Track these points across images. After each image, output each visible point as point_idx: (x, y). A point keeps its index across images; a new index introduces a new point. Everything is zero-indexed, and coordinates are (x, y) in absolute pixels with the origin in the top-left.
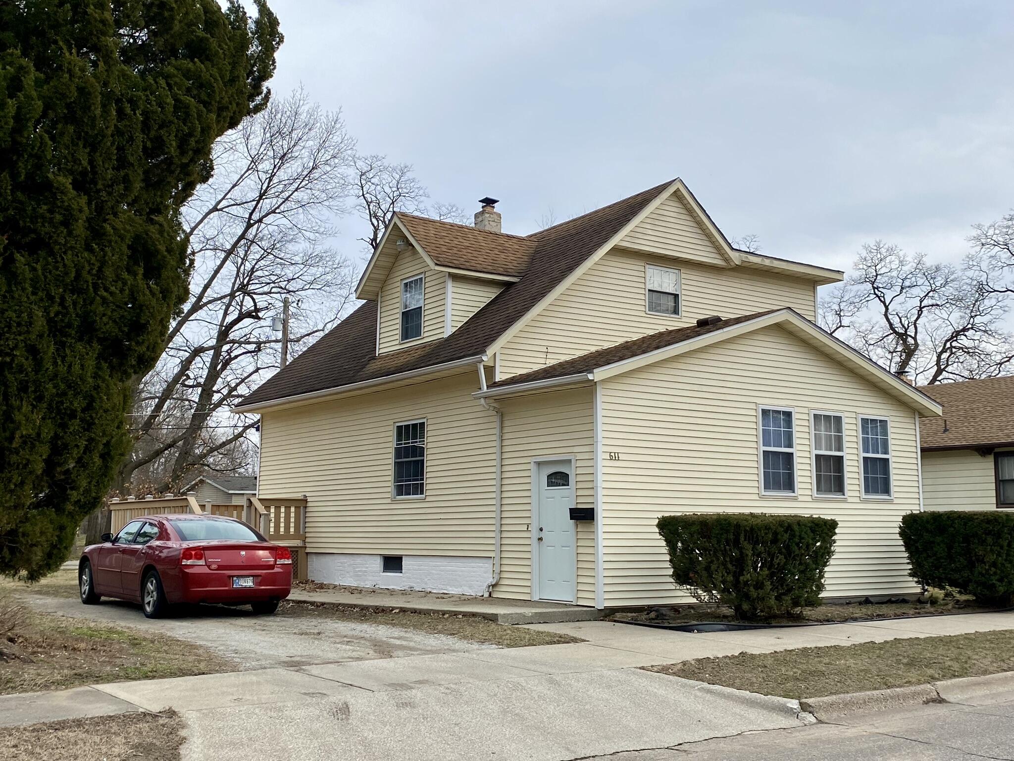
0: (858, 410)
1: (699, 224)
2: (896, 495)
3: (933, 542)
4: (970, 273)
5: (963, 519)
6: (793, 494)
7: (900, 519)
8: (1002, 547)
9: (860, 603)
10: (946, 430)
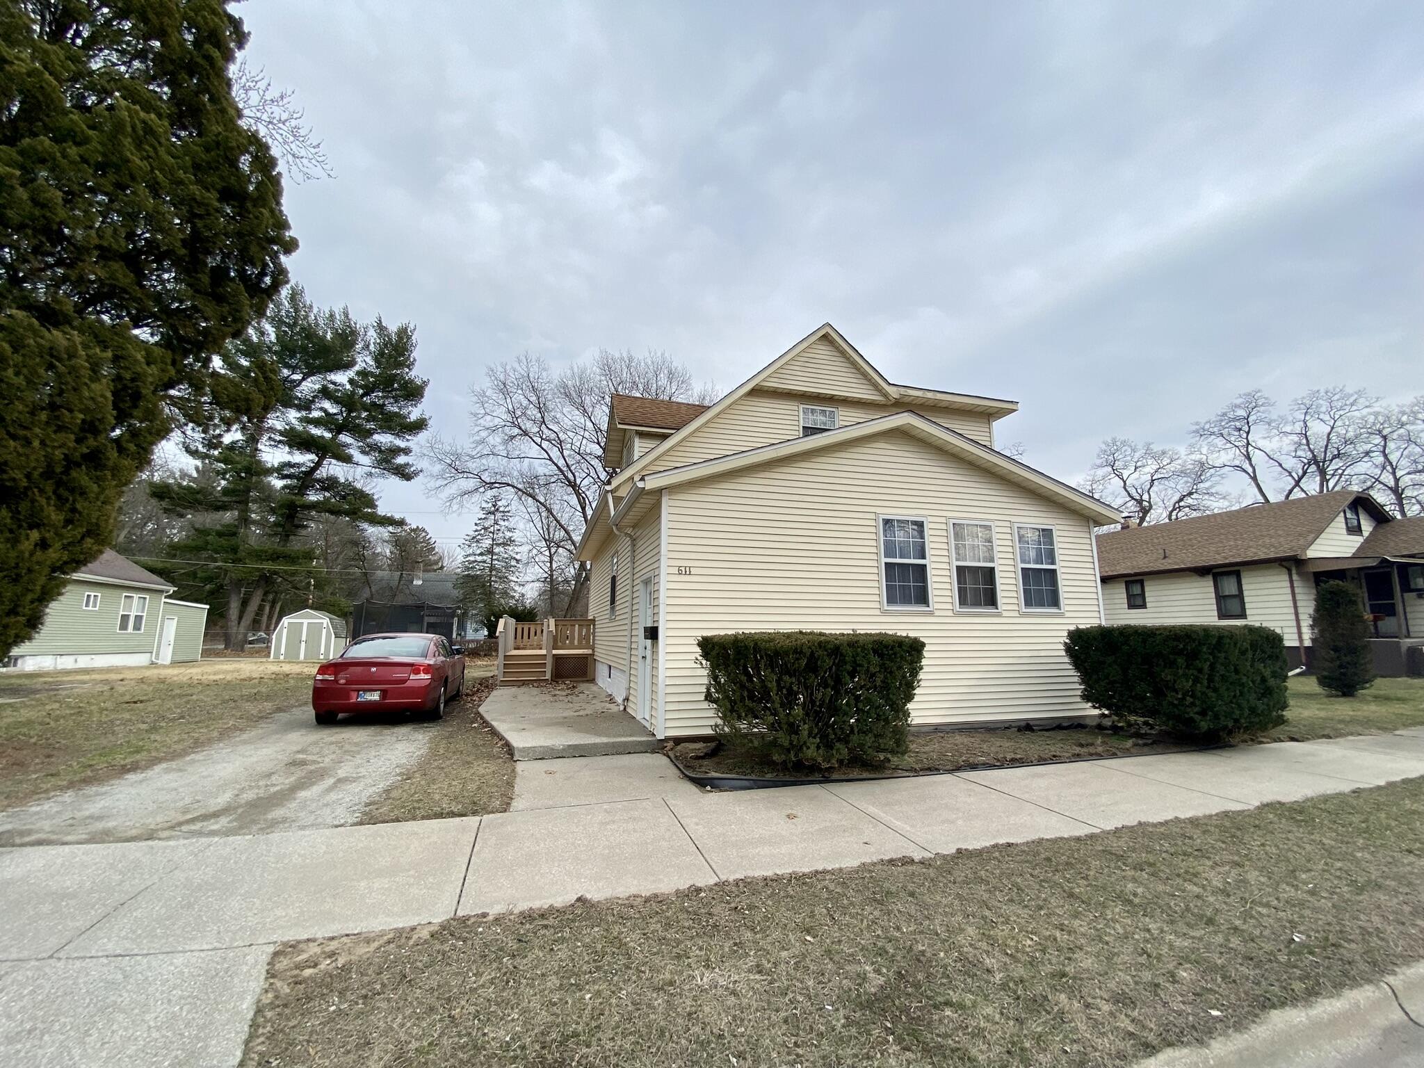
0: (1013, 519)
1: (854, 364)
2: (1067, 608)
3: (1104, 663)
4: (1193, 457)
5: (1140, 634)
6: (927, 609)
7: (1066, 634)
8: (1200, 671)
9: (1020, 729)
10: (1165, 557)
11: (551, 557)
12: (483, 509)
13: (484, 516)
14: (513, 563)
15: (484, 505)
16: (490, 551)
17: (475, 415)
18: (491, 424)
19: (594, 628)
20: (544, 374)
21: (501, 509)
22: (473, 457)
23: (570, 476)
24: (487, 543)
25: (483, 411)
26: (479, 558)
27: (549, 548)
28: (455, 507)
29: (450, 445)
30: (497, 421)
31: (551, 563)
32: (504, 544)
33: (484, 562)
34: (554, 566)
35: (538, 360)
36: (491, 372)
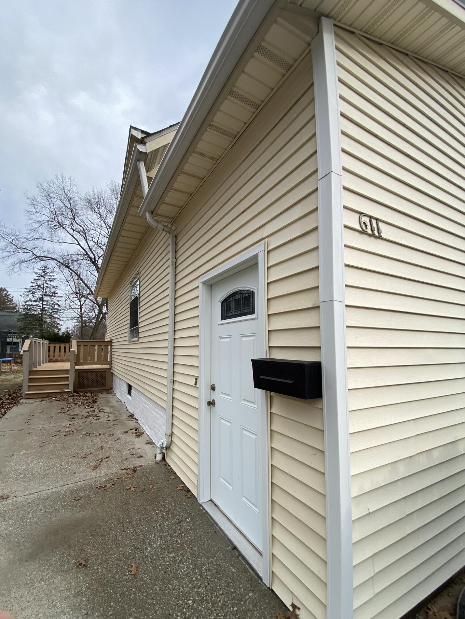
11: (81, 306)
12: (36, 273)
13: (37, 278)
14: (56, 307)
15: (38, 271)
16: (41, 299)
17: (29, 212)
18: (40, 219)
19: (111, 349)
20: (74, 188)
21: (48, 274)
22: (28, 240)
23: (92, 256)
24: (39, 294)
25: (34, 210)
26: (34, 303)
27: (79, 299)
28: (16, 270)
29: (11, 229)
30: (44, 217)
31: (81, 309)
32: (51, 296)
33: (37, 305)
34: (83, 311)
35: (70, 179)
36: (40, 185)
